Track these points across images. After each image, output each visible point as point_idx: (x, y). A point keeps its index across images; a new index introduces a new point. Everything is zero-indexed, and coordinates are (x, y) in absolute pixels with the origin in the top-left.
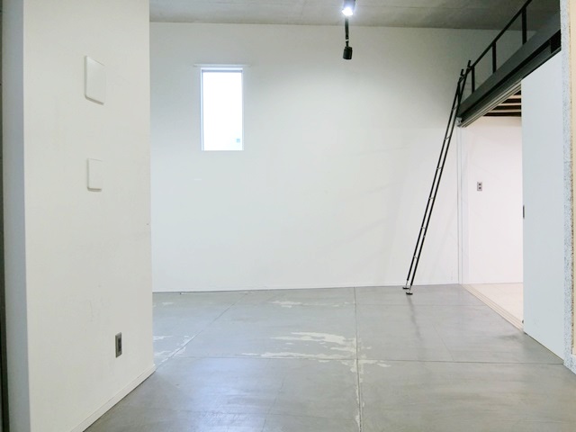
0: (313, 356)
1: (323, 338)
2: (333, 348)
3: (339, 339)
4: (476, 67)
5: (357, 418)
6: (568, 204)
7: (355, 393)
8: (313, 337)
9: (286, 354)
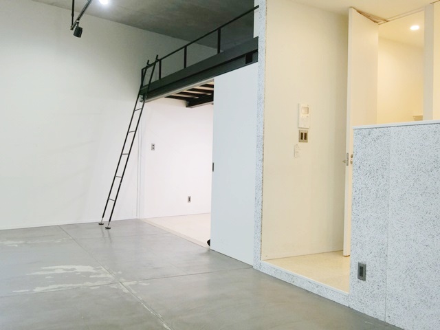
0: (80, 285)
1: (74, 269)
2: (91, 276)
3: (89, 269)
4: (162, 61)
5: (165, 326)
6: (260, 163)
7: (144, 308)
8: (64, 270)
9: (55, 286)
